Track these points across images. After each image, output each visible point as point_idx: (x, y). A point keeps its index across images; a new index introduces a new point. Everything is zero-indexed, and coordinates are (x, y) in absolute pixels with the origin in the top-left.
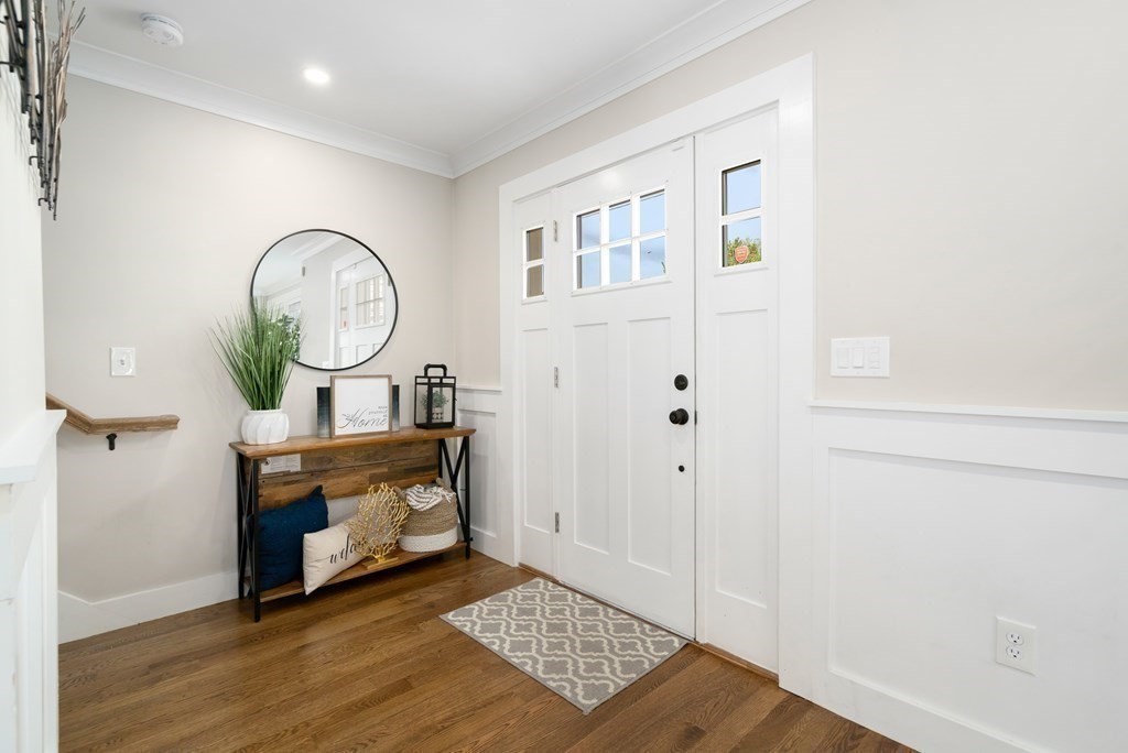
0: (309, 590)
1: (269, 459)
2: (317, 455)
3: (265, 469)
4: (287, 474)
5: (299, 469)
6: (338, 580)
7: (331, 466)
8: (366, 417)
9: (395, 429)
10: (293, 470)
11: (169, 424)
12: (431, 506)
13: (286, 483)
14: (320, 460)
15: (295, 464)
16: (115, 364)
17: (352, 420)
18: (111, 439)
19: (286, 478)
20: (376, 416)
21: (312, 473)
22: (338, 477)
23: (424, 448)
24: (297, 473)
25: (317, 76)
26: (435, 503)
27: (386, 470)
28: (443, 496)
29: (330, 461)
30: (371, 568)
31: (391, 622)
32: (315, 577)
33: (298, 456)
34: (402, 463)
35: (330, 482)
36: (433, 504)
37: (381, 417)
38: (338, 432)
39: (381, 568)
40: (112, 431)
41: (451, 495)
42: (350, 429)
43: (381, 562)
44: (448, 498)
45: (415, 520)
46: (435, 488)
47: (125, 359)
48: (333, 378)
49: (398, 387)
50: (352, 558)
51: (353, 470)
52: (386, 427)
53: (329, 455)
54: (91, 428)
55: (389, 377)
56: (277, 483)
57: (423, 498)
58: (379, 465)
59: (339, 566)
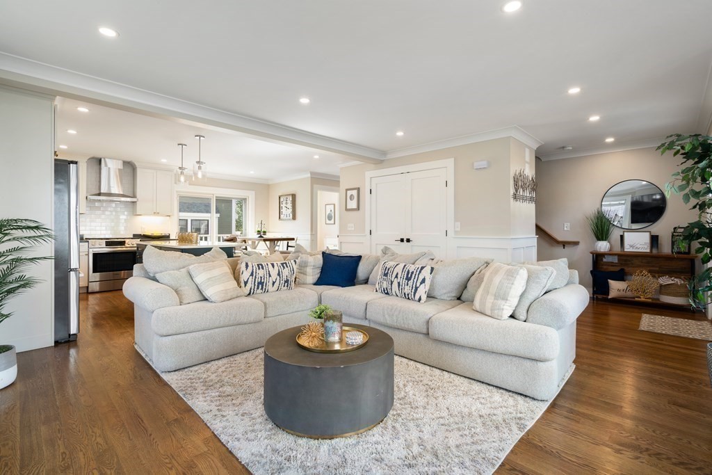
0: (609, 297)
1: (606, 256)
3: (604, 260)
4: (612, 262)
5: (617, 261)
7: (630, 263)
8: (638, 246)
9: (655, 251)
10: (615, 261)
11: (577, 243)
12: (667, 284)
13: (613, 266)
15: (615, 259)
16: (565, 227)
17: (631, 246)
18: (564, 246)
19: (612, 264)
20: (643, 246)
21: (621, 264)
22: (633, 267)
24: (616, 263)
26: (670, 283)
27: (657, 269)
28: (677, 282)
30: (637, 299)
32: (612, 294)
33: (617, 257)
34: (666, 267)
35: (629, 269)
37: (646, 247)
38: (626, 250)
40: (564, 244)
41: (683, 282)
42: (631, 250)
43: (642, 299)
44: (679, 283)
45: (663, 289)
46: (673, 278)
47: (567, 227)
48: (624, 232)
49: (657, 236)
50: (629, 294)
51: (639, 266)
52: (648, 251)
53: (629, 258)
54: (558, 242)
55: (650, 232)
56: (609, 265)
57: (665, 280)
58: (653, 266)
59: (622, 294)
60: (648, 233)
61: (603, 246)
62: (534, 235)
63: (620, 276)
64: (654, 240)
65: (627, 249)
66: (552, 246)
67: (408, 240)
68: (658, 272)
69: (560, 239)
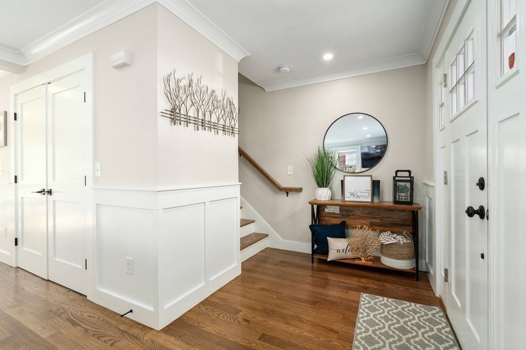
0: (329, 259)
1: (328, 206)
2: (346, 208)
3: (326, 210)
4: (334, 213)
5: (338, 212)
6: (342, 261)
7: (351, 214)
8: (359, 194)
9: (376, 200)
10: (336, 212)
11: (299, 190)
12: (388, 243)
13: (334, 217)
14: (347, 211)
15: (336, 210)
16: (288, 171)
17: (352, 194)
18: (287, 193)
19: (333, 215)
20: (365, 194)
21: (343, 215)
22: (355, 219)
23: (403, 214)
24: (338, 214)
25: (328, 57)
26: (392, 242)
27: (379, 221)
28: (399, 240)
29: (351, 211)
30: (357, 262)
31: (344, 284)
32: (332, 256)
33: (338, 207)
34: (387, 219)
35: (351, 221)
36: (390, 242)
37: (367, 195)
38: (346, 199)
39: (361, 264)
40: (287, 191)
41: (405, 241)
42: (352, 199)
43: (363, 262)
44: (402, 242)
45: (384, 248)
46: (395, 235)
47: (290, 170)
48: (344, 176)
49: (379, 181)
50: (350, 255)
51: (361, 218)
52: (369, 200)
53: (351, 209)
54: (281, 189)
55: (371, 176)
56: (330, 217)
57: (387, 238)
58: (374, 218)
59: (342, 255)
60: (370, 178)
61: (323, 194)
62: (237, 182)
63: (341, 231)
64: (376, 185)
65: (348, 198)
66: (276, 193)
67: (50, 192)
68: (380, 225)
69: (284, 185)
